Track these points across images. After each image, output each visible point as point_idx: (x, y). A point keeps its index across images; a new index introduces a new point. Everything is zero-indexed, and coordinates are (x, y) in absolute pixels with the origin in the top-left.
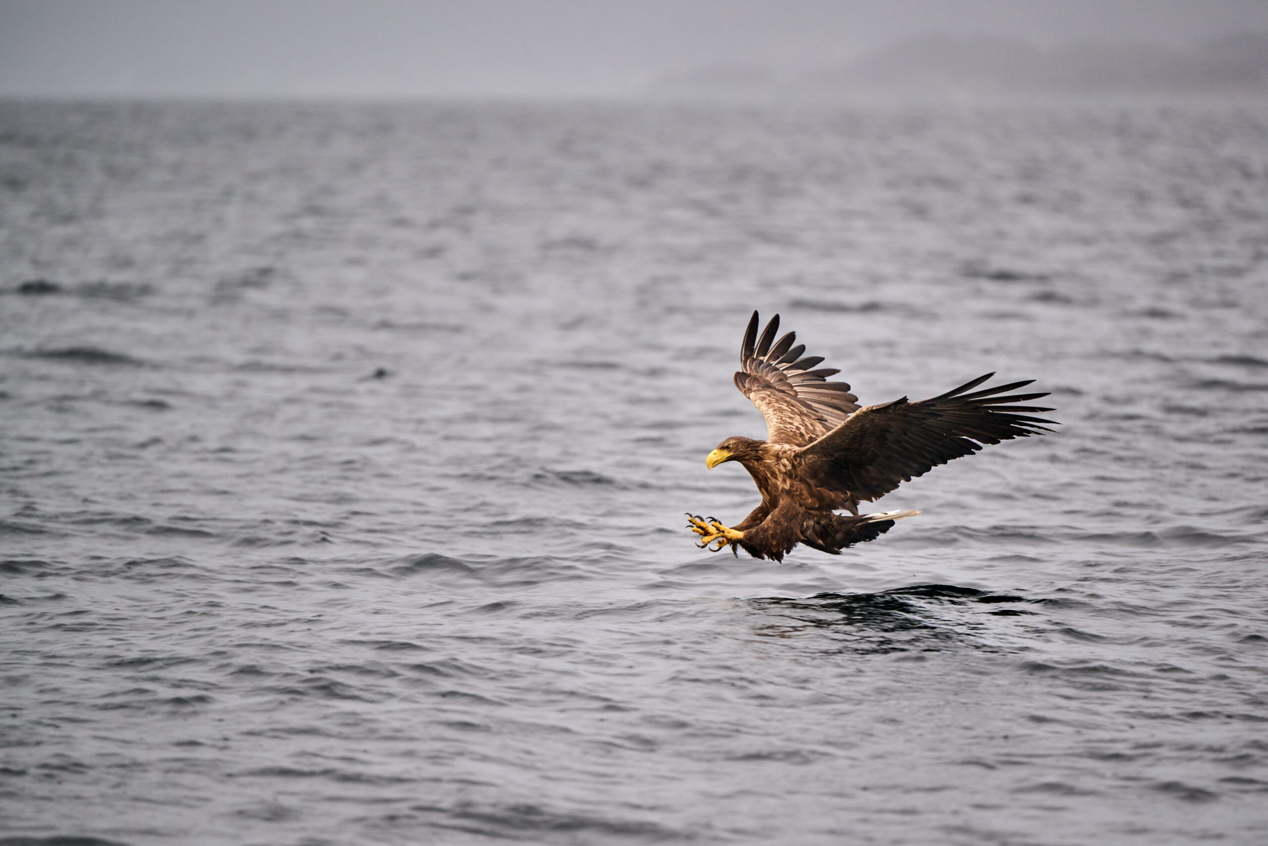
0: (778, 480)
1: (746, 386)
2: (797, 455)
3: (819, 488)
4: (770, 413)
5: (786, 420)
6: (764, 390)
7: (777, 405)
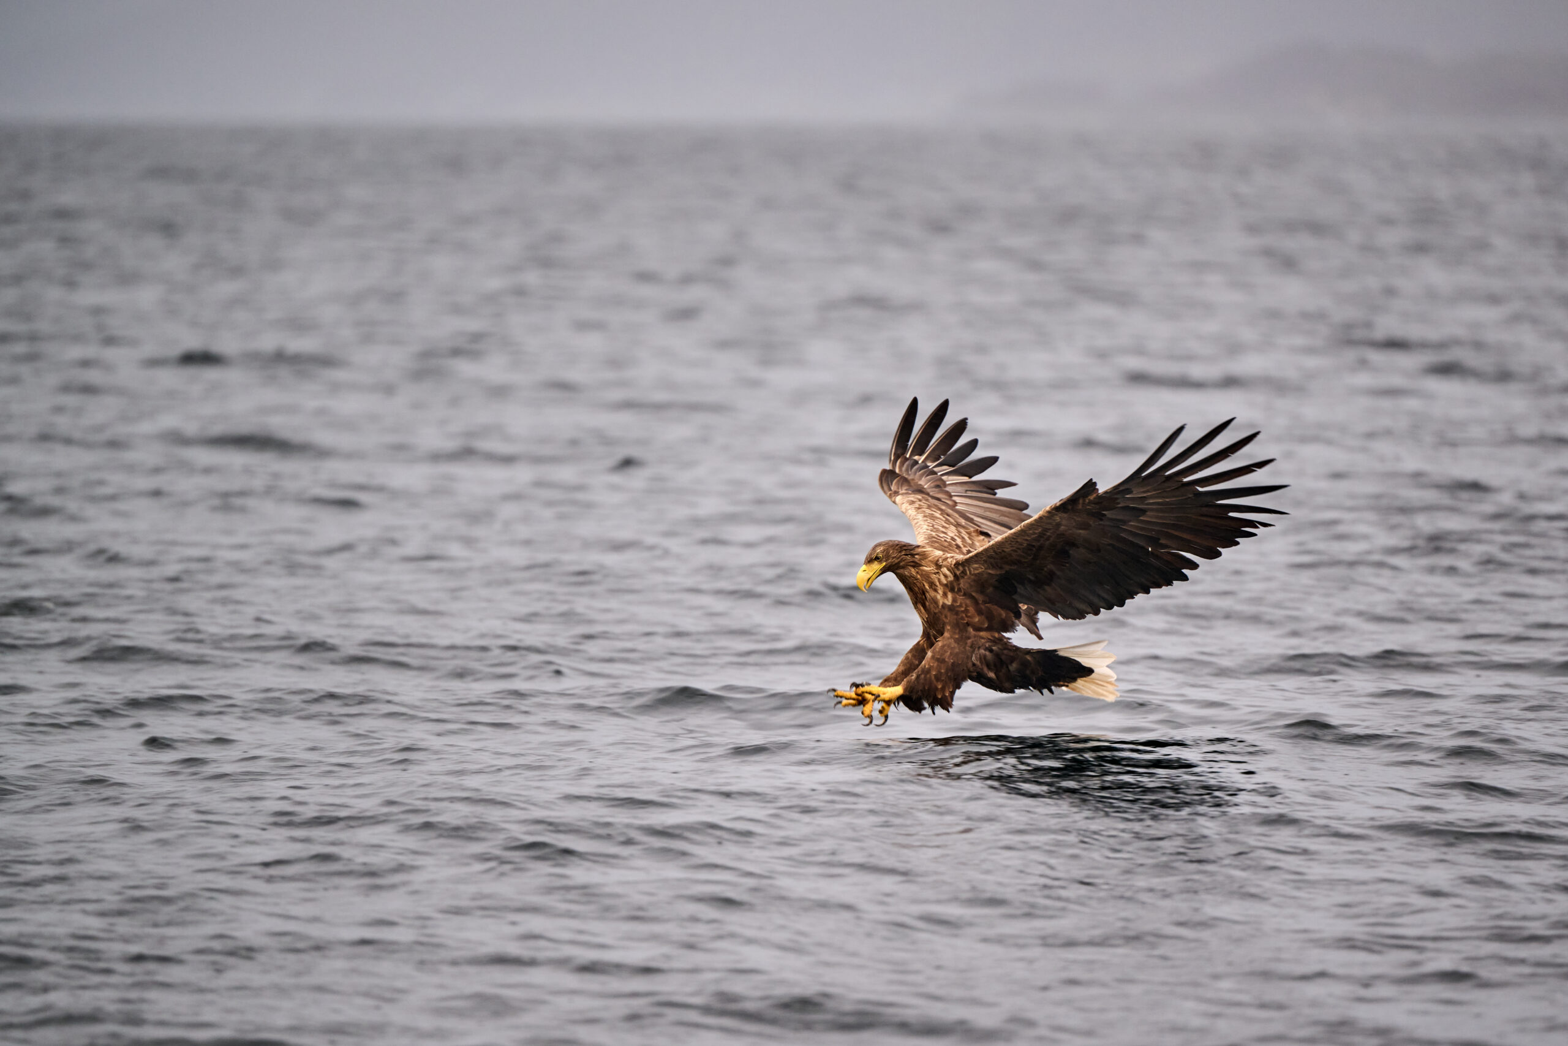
0: (938, 593)
1: (892, 488)
2: (957, 564)
3: (986, 605)
4: (918, 519)
5: (938, 529)
6: (915, 494)
7: (928, 511)
